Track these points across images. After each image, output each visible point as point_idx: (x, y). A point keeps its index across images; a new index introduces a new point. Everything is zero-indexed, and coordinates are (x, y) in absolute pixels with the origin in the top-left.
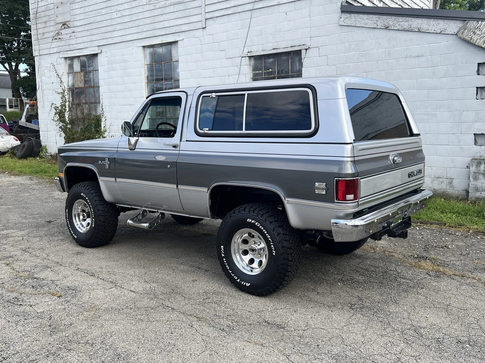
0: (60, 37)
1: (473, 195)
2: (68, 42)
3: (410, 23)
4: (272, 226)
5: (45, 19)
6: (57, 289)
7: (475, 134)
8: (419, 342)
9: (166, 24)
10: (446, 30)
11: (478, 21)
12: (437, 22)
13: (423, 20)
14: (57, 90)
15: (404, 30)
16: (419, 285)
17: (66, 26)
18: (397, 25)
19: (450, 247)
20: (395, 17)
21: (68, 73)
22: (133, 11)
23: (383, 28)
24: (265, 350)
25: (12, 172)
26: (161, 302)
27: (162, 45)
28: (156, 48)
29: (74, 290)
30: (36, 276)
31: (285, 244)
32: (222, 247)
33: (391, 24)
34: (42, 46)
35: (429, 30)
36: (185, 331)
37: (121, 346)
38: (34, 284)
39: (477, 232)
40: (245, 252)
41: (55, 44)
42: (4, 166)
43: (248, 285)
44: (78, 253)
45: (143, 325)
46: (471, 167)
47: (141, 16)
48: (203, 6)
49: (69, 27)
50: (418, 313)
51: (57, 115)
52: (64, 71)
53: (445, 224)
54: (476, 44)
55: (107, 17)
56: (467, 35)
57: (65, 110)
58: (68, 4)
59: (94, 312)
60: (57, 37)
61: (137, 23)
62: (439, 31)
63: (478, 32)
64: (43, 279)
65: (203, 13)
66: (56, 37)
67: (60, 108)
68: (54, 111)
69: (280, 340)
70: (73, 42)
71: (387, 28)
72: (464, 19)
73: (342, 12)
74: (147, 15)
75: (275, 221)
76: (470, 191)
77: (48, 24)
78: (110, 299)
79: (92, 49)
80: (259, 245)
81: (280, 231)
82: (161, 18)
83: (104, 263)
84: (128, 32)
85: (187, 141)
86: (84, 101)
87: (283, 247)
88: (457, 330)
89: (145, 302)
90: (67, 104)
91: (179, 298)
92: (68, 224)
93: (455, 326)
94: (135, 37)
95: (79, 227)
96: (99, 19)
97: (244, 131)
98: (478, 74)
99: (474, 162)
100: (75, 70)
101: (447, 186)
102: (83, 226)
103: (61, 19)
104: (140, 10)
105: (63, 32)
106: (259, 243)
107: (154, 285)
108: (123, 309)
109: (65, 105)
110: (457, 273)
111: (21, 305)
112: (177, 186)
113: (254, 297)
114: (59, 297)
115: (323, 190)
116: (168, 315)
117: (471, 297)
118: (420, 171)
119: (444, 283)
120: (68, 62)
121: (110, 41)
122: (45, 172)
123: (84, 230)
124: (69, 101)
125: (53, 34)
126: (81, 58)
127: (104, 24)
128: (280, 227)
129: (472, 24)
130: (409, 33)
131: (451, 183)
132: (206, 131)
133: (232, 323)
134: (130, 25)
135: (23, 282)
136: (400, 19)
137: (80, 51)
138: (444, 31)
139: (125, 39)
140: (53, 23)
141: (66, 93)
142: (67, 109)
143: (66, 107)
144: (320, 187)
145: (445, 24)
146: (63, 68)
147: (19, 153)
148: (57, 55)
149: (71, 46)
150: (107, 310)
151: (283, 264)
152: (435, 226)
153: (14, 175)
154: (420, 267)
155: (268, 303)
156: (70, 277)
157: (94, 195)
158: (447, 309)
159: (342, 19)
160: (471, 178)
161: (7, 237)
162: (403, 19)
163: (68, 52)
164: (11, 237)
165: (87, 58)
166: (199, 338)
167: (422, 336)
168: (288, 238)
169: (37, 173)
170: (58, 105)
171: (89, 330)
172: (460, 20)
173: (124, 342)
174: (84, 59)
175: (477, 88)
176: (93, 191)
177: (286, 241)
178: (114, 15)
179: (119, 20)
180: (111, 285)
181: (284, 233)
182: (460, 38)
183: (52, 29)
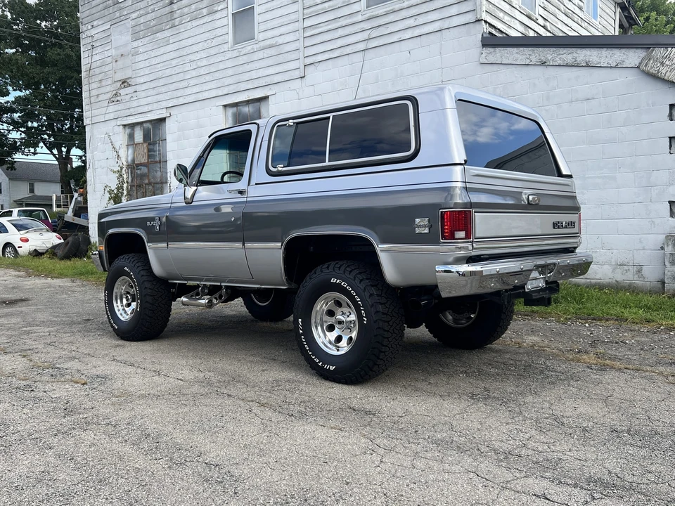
0: (119, 98)
1: (670, 286)
2: (128, 105)
3: (575, 55)
4: (362, 286)
5: (100, 77)
6: (83, 377)
7: (670, 202)
8: (557, 430)
9: (254, 74)
10: (623, 61)
11: (666, 48)
12: (611, 52)
13: (592, 50)
14: (113, 168)
15: (567, 65)
16: (575, 377)
17: (126, 84)
18: (557, 59)
19: (627, 342)
20: (554, 49)
21: (127, 145)
22: (212, 60)
23: (539, 63)
24: (342, 434)
25: (49, 274)
26: (216, 389)
27: (248, 102)
28: (241, 107)
29: (104, 378)
30: (58, 366)
31: (380, 308)
32: (300, 320)
33: (549, 58)
34: (95, 112)
35: (600, 63)
36: (241, 415)
37: (151, 427)
38: (54, 373)
39: (670, 329)
40: (331, 328)
41: (111, 109)
42: (40, 269)
43: (332, 368)
44: (117, 346)
45: (186, 409)
46: (666, 248)
47: (221, 66)
48: (302, 49)
49: (130, 85)
50: (564, 403)
51: (112, 201)
52: (121, 142)
53: (627, 320)
54: (666, 78)
55: (177, 70)
56: (652, 67)
57: (122, 193)
58: (130, 55)
59: (126, 397)
60: (115, 99)
61: (217, 75)
62: (614, 64)
63: (668, 63)
64: (66, 369)
65: (302, 57)
66: (113, 99)
67: (115, 191)
68: (108, 196)
69: (365, 426)
70: (135, 104)
71: (543, 64)
72: (647, 47)
73: (484, 45)
74: (229, 64)
75: (367, 279)
76: (666, 281)
77: (104, 83)
78: (149, 386)
79: (158, 112)
80: (348, 316)
81: (373, 290)
82: (247, 67)
83: (148, 355)
84: (205, 87)
85: (256, 184)
86: (146, 181)
87: (377, 312)
88: (614, 419)
89: (195, 389)
90: (125, 185)
91: (239, 385)
92: (107, 311)
93: (614, 416)
94: (214, 93)
95: (121, 314)
96: (168, 72)
97: (327, 163)
98: (671, 120)
99: (670, 239)
100: (136, 141)
101: (634, 275)
102: (125, 312)
103: (120, 76)
104: (221, 58)
105: (123, 92)
106: (348, 314)
107: (210, 374)
108: (163, 395)
109: (122, 188)
110: (630, 366)
111: (33, 390)
112: (243, 245)
113: (340, 385)
114: (83, 384)
115: (425, 227)
116: (220, 401)
117: (644, 389)
118: (572, 224)
119: (608, 377)
120: (128, 131)
121: (181, 101)
122: (92, 274)
123: (127, 317)
124: (127, 182)
125: (109, 95)
126: (145, 125)
127: (175, 78)
128: (372, 286)
129: (659, 52)
130: (574, 69)
131: (639, 271)
132: (280, 169)
133: (305, 409)
134: (208, 78)
135: (40, 371)
136: (562, 51)
137: (143, 115)
138: (621, 64)
139: (200, 96)
140: (110, 82)
141: (123, 172)
142: (125, 192)
143: (123, 190)
144: (421, 225)
145: (622, 55)
146: (121, 138)
147: (60, 252)
148: (113, 123)
149: (131, 110)
150: (142, 396)
151: (377, 335)
152: (612, 322)
153: (52, 278)
154: (579, 361)
155: (358, 391)
156: (102, 366)
157: (140, 268)
158: (606, 401)
159: (484, 55)
160: (667, 263)
161: (29, 333)
162: (565, 50)
163: (128, 118)
164: (35, 333)
165: (152, 124)
166: (258, 421)
167: (563, 424)
168: (384, 300)
169: (81, 274)
170: (114, 187)
171: (114, 413)
172: (642, 48)
173: (156, 423)
174: (149, 125)
175: (670, 138)
176: (140, 264)
177: (381, 304)
178: (187, 67)
179: (194, 73)
180: (154, 374)
181: (378, 293)
182: (643, 71)
183: (108, 88)
